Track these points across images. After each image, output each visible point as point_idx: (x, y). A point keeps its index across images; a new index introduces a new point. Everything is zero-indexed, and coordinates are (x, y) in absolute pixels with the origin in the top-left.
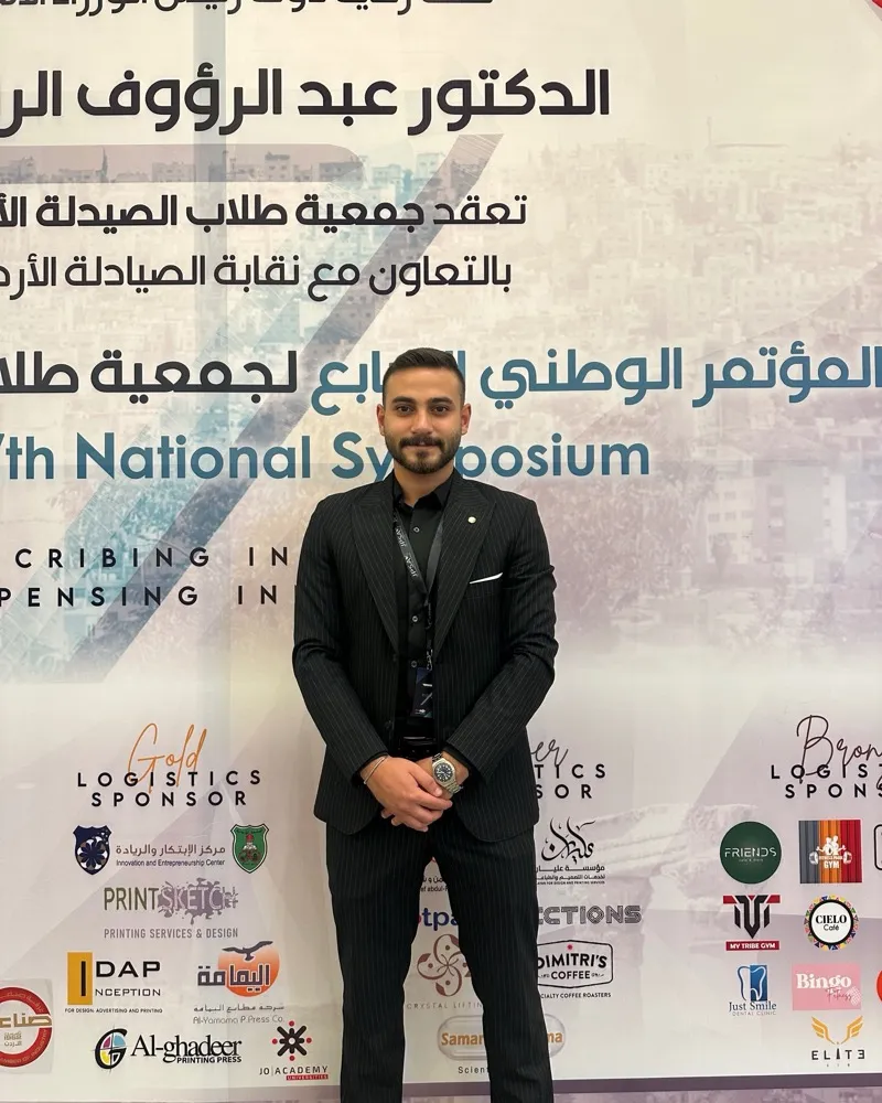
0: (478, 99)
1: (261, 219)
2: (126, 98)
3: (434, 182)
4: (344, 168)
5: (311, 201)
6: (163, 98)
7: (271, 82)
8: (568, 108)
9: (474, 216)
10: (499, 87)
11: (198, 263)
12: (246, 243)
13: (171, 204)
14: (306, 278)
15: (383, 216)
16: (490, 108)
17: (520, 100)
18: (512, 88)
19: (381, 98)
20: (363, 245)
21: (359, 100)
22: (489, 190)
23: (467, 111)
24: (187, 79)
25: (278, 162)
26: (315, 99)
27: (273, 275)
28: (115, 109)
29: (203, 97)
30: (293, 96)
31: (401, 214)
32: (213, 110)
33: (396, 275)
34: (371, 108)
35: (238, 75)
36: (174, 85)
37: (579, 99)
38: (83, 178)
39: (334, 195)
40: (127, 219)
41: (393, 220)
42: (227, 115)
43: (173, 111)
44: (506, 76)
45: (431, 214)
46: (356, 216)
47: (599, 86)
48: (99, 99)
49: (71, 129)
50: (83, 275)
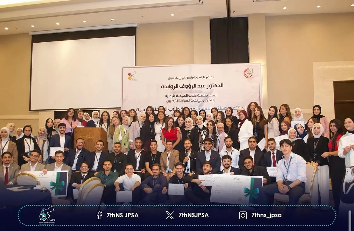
0: (212, 86)
1: (194, 96)
2: (183, 86)
3: (209, 93)
4: (201, 92)
5: (199, 95)
6: (186, 86)
7: (195, 85)
8: (220, 87)
9: (212, 96)
10: (214, 85)
11: (189, 100)
12: (193, 98)
13: (187, 95)
14: (198, 101)
15: (204, 96)
16: (213, 87)
17: (216, 86)
18: (215, 85)
19: (204, 86)
20: (203, 98)
21: (202, 86)
22: (213, 94)
23: (211, 87)
24: (188, 85)
25: (196, 92)
26: (199, 86)
27: (196, 101)
28: (182, 87)
29: (190, 86)
30: (197, 86)
31: (206, 96)
32: (190, 87)
33: (206, 101)
34: (203, 87)
35: (192, 85)
36: (187, 85)
37: (221, 86)
38: (180, 93)
39: (200, 94)
40: (183, 96)
41: (205, 96)
42: (192, 88)
43: (187, 87)
44: (215, 84)
45: (208, 95)
46: (202, 96)
47: (222, 85)
48: (181, 87)
49: (179, 89)
50: (180, 101)
